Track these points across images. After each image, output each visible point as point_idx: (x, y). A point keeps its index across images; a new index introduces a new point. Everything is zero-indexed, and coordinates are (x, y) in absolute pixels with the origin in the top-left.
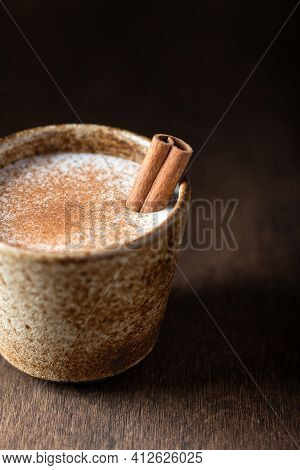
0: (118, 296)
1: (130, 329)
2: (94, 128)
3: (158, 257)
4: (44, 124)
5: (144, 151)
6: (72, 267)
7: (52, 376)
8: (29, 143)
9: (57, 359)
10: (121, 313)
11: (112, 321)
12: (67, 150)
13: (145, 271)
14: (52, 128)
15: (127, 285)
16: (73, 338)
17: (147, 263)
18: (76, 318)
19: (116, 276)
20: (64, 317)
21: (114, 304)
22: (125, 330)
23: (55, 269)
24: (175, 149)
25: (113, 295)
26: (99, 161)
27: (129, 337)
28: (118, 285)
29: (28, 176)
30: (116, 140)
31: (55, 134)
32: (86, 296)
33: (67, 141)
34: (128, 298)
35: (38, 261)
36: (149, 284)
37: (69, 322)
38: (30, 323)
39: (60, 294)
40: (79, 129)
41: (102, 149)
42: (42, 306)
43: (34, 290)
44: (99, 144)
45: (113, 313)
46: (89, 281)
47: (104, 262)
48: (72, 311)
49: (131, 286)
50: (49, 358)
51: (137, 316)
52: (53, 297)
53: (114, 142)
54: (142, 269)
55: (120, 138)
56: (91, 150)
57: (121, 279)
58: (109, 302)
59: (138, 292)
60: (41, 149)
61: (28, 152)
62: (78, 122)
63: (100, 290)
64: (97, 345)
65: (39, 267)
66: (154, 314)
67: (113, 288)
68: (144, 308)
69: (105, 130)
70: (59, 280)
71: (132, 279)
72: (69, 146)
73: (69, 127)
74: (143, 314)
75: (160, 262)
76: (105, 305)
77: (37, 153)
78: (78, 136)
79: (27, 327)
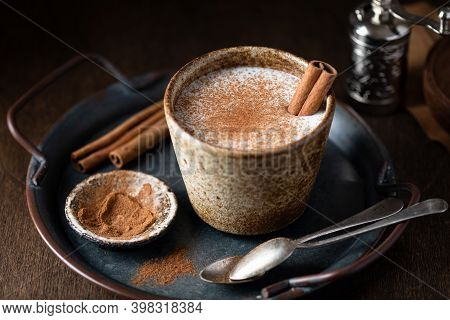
0: (284, 179)
1: (290, 200)
2: (265, 49)
3: (312, 152)
4: (228, 47)
5: (302, 68)
6: (252, 161)
7: (234, 231)
8: (217, 60)
9: (237, 220)
11: (278, 195)
12: (245, 65)
14: (234, 49)
15: (290, 171)
16: (250, 206)
18: (254, 194)
20: (245, 193)
21: (280, 184)
22: (287, 201)
25: (280, 178)
26: (268, 74)
27: (289, 205)
28: (284, 172)
29: (215, 85)
30: (281, 59)
31: (236, 54)
33: (245, 58)
34: (290, 180)
35: (228, 156)
36: (305, 170)
37: (248, 196)
38: (221, 196)
39: (243, 178)
40: (254, 51)
41: (270, 65)
42: (229, 185)
43: (225, 175)
44: (268, 61)
45: (279, 189)
48: (250, 189)
49: (293, 172)
50: (232, 219)
51: (295, 191)
52: (238, 179)
53: (279, 60)
55: (284, 58)
56: (262, 65)
58: (277, 183)
59: (297, 176)
60: (226, 64)
61: (217, 67)
62: (253, 45)
64: (266, 211)
66: (307, 188)
68: (301, 186)
69: (273, 51)
72: (246, 62)
73: (246, 48)
74: (300, 189)
75: (313, 154)
77: (223, 67)
78: (253, 56)
79: (218, 198)
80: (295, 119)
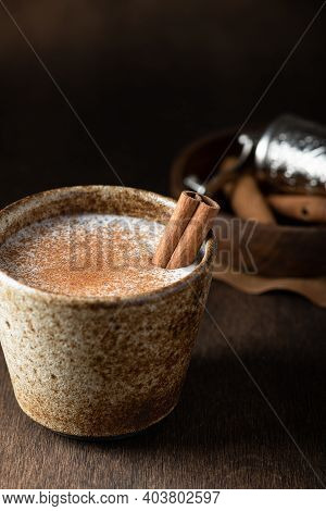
0: (145, 345)
1: (155, 382)
2: (120, 189)
3: (185, 308)
4: (71, 185)
5: (170, 211)
6: (102, 312)
7: (76, 432)
8: (56, 202)
9: (81, 411)
10: (147, 364)
11: (137, 372)
12: (93, 211)
13: (172, 321)
14: (79, 188)
15: (155, 334)
16: (98, 388)
17: (174, 314)
18: (103, 367)
19: (145, 324)
20: (91, 365)
21: (140, 354)
22: (150, 383)
23: (84, 314)
24: (202, 205)
25: (141, 344)
27: (153, 391)
28: (146, 334)
29: (54, 234)
30: (142, 201)
31: (81, 194)
32: (115, 344)
33: (93, 201)
34: (154, 348)
35: (69, 306)
36: (175, 336)
37: (96, 371)
38: (56, 372)
39: (88, 341)
40: (106, 190)
41: (127, 211)
42: (69, 354)
43: (63, 337)
44: (125, 205)
45: (139, 363)
46: (117, 328)
47: (134, 308)
48: (99, 359)
49: (158, 336)
50: (73, 410)
51: (162, 369)
52: (82, 343)
53: (140, 204)
54: (169, 319)
55: (146, 199)
56: (117, 212)
57: (149, 328)
58: (136, 351)
59: (164, 343)
60: (67, 209)
61: (55, 211)
62: (104, 183)
63: (128, 338)
64: (121, 397)
65: (70, 311)
66: (178, 368)
67: (141, 337)
68: (170, 361)
69: (131, 191)
70: (88, 326)
71: (159, 328)
72: (95, 207)
73: (95, 187)
74: (168, 367)
75: (186, 313)
76: (132, 354)
77: (63, 213)
78: (104, 197)
79: (53, 377)
80: (162, 271)
